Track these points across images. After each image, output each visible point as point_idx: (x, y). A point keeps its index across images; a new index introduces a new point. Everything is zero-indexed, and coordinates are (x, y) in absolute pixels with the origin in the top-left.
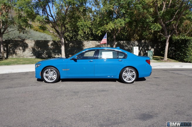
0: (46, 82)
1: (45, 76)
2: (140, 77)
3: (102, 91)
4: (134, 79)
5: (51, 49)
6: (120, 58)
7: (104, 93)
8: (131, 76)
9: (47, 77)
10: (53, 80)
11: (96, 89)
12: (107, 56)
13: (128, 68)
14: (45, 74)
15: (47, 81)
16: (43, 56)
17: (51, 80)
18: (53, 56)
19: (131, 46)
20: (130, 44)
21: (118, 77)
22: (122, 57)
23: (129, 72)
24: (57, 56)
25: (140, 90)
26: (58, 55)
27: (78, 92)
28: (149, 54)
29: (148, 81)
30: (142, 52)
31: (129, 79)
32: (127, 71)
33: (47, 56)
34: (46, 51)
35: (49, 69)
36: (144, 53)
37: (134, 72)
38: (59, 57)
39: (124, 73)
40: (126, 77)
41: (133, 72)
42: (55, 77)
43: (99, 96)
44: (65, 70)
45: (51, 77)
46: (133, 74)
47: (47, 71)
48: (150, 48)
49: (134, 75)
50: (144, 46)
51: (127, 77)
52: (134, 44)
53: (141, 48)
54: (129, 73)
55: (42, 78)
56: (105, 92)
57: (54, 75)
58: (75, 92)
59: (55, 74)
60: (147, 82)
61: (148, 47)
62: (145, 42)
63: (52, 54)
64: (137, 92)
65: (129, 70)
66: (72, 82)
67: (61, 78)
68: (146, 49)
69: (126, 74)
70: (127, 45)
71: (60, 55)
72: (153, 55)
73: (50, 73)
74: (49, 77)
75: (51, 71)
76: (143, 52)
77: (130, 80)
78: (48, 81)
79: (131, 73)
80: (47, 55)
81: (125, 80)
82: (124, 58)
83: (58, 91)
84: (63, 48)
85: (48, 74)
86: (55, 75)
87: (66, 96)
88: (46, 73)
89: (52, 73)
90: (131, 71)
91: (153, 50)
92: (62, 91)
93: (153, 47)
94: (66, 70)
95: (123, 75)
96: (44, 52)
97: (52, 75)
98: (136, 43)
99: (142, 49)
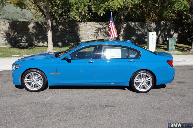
0: (27, 90)
1: (26, 83)
2: (158, 83)
3: (106, 106)
4: (149, 87)
5: (33, 34)
6: (132, 58)
7: (108, 110)
8: (145, 83)
9: (29, 84)
10: (38, 87)
11: (98, 103)
12: (113, 55)
13: (142, 72)
14: (26, 79)
15: (29, 88)
16: (21, 43)
17: (34, 87)
18: (35, 44)
19: (146, 30)
20: (144, 27)
21: (127, 84)
22: (134, 56)
23: (143, 77)
24: (41, 44)
25: (158, 105)
26: (43, 42)
27: (73, 108)
28: (170, 43)
29: (169, 88)
30: (160, 38)
31: (142, 87)
32: (140, 76)
33: (27, 44)
34: (25, 36)
35: (33, 73)
36: (163, 40)
37: (150, 78)
38: (44, 45)
39: (136, 79)
40: (139, 84)
41: (148, 77)
42: (40, 84)
43: (102, 114)
44: (54, 74)
45: (34, 84)
46: (149, 79)
47: (30, 76)
48: (173, 32)
49: (150, 82)
50: (163, 29)
51: (141, 84)
52: (150, 26)
53: (160, 32)
54: (143, 79)
55: (22, 84)
56: (110, 108)
57: (38, 80)
58: (68, 108)
59: (41, 79)
60: (167, 90)
61: (169, 31)
62: (165, 25)
63: (33, 41)
64: (153, 109)
65: (143, 75)
66: (63, 90)
67: (49, 84)
68: (166, 33)
69: (139, 81)
70: (140, 28)
71: (46, 43)
72: (176, 43)
73: (33, 78)
74: (32, 83)
75: (35, 74)
76: (162, 38)
77: (144, 88)
78: (31, 89)
79: (146, 78)
80: (27, 42)
81: (137, 88)
82: (137, 57)
83: (46, 105)
84: (50, 34)
85: (30, 78)
86: (40, 81)
87: (57, 115)
88: (28, 78)
89: (36, 77)
90: (146, 76)
91: (176, 35)
92: (51, 106)
93: (176, 31)
94: (56, 74)
95: (135, 81)
96: (23, 38)
97: (36, 81)
98: (153, 25)
99: (161, 34)
